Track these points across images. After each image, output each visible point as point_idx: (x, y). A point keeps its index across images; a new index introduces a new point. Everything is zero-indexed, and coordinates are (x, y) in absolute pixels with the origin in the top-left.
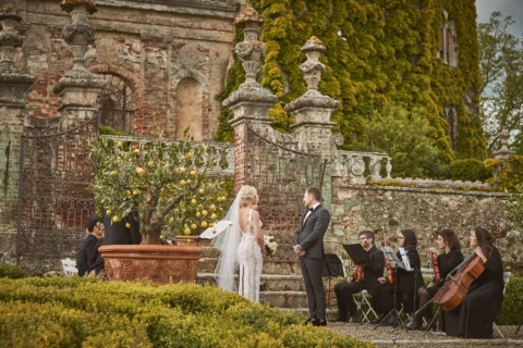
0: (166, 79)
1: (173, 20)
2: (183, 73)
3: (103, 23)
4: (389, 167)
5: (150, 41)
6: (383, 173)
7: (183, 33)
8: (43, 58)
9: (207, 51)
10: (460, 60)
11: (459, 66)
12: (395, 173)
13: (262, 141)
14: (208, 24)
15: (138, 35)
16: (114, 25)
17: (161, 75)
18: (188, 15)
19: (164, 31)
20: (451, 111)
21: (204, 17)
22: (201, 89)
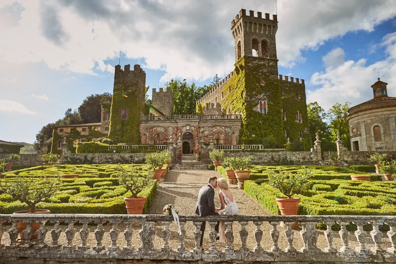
0: (229, 133)
1: (230, 123)
2: (232, 132)
3: (217, 125)
4: (263, 147)
5: (226, 127)
6: (262, 148)
7: (231, 125)
8: (207, 132)
9: (236, 127)
10: (303, 121)
11: (303, 123)
12: (264, 148)
13: (203, 148)
14: (236, 123)
15: (224, 126)
16: (219, 125)
17: (228, 133)
18: (232, 121)
19: (228, 125)
20: (300, 133)
21: (236, 121)
22: (236, 134)
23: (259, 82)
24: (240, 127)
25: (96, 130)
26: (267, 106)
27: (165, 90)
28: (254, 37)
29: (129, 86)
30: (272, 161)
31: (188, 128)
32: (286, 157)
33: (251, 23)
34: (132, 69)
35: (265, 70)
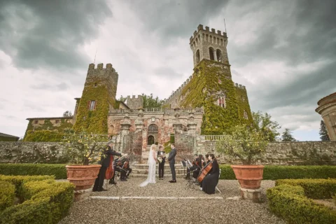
9: (198, 120)
23: (217, 81)
24: (201, 120)
25: (68, 122)
26: (225, 101)
27: (137, 97)
28: (210, 46)
29: (100, 81)
30: (294, 157)
31: (153, 120)
32: (315, 150)
33: (207, 35)
34: (104, 67)
35: (221, 72)
